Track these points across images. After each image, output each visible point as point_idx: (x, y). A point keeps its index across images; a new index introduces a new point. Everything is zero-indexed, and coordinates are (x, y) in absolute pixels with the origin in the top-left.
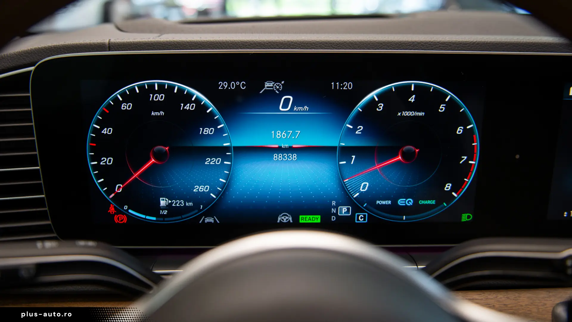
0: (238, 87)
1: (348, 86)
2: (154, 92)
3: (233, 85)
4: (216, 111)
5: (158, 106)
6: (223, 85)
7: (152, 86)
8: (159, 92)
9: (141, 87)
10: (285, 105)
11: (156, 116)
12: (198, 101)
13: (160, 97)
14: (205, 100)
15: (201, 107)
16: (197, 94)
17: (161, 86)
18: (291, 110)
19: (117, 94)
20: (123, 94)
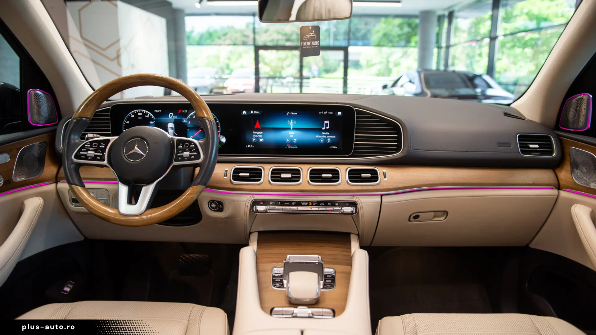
0: (159, 112)
1: (186, 111)
2: (139, 113)
3: (158, 111)
4: (154, 117)
5: (140, 116)
6: (156, 111)
7: (139, 111)
8: (141, 113)
9: (136, 111)
10: (171, 116)
11: (140, 119)
12: (150, 115)
13: (141, 114)
14: (151, 115)
15: (150, 117)
16: (149, 113)
17: (141, 111)
18: (173, 117)
19: (130, 113)
20: (132, 113)
